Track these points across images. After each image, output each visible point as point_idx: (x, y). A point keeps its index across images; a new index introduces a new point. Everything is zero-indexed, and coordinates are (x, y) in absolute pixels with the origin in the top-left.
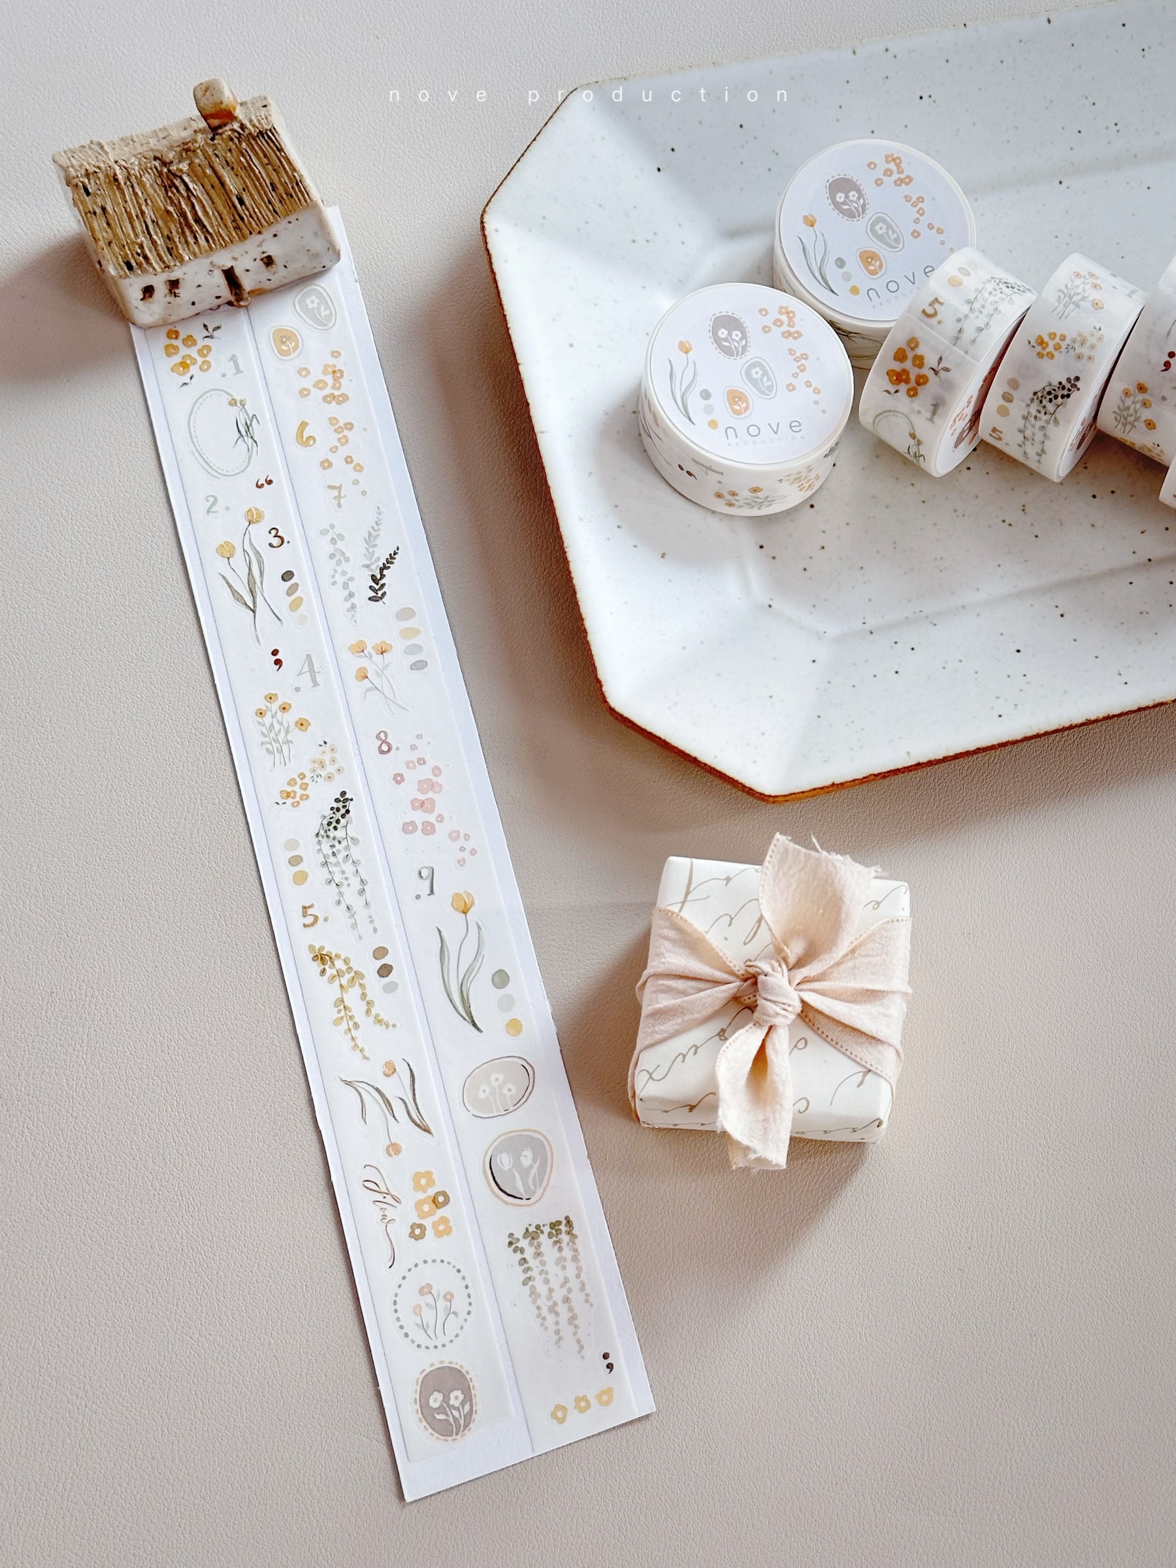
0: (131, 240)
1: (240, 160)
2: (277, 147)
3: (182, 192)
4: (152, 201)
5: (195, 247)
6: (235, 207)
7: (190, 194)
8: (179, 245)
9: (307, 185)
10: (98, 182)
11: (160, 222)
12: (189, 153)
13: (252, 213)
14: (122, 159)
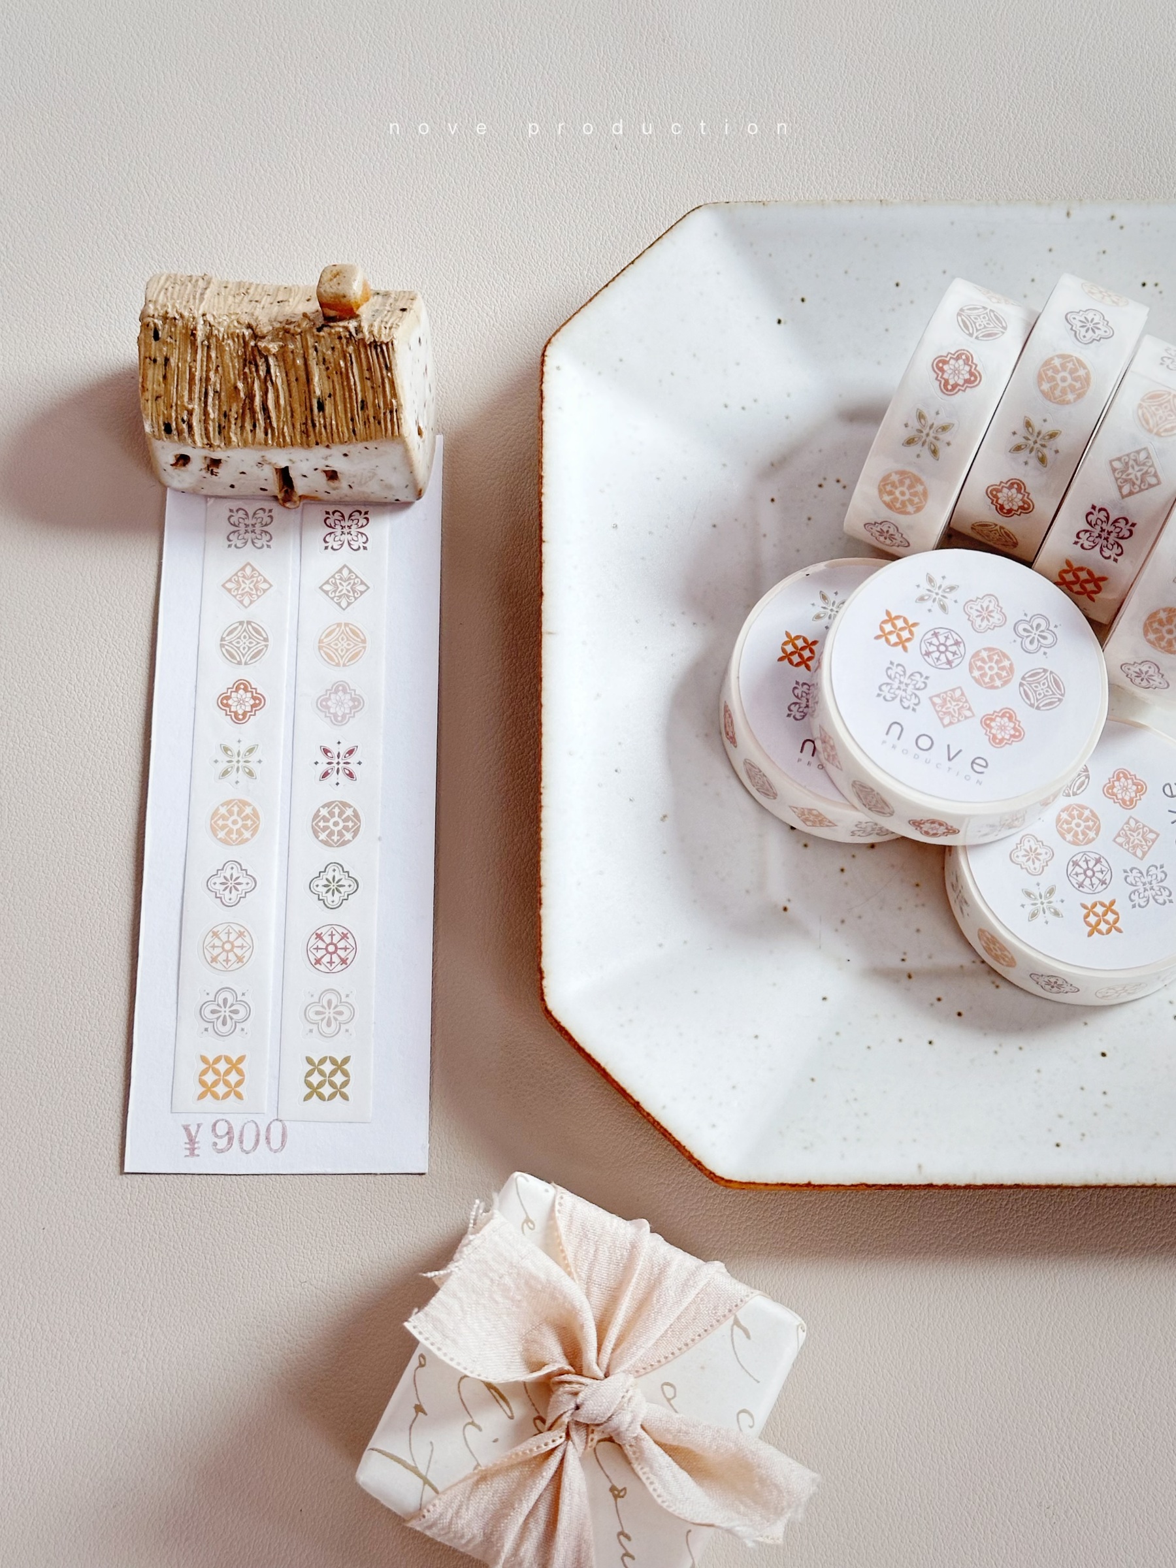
0: (183, 402)
1: (340, 365)
2: (386, 363)
3: (261, 373)
4: (224, 370)
5: (250, 435)
6: (312, 410)
7: (268, 378)
8: (233, 426)
9: (402, 417)
10: (173, 329)
11: (223, 394)
12: (287, 335)
13: (328, 424)
14: (215, 313)
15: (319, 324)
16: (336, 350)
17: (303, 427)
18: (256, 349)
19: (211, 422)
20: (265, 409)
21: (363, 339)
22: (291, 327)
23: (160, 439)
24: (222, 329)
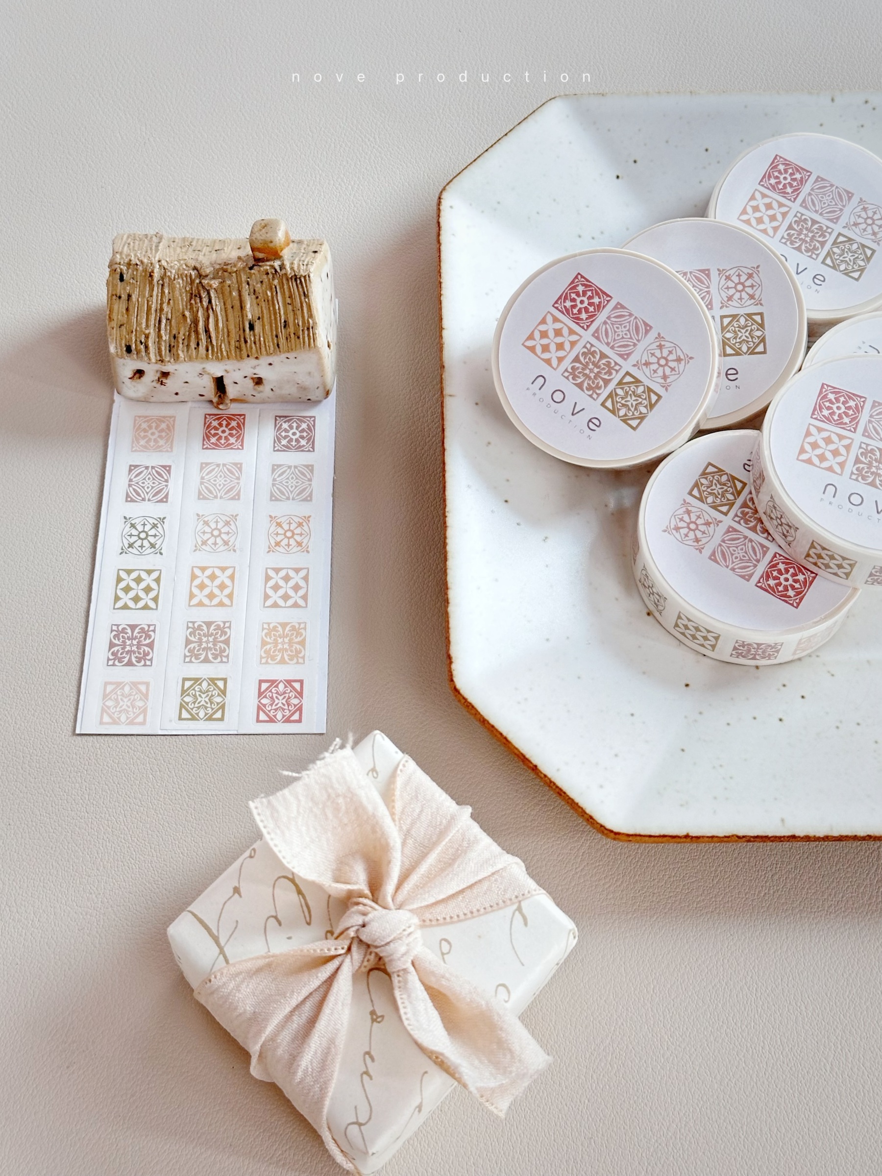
0: (141, 328)
1: (267, 294)
2: (304, 293)
3: (204, 303)
4: (174, 304)
5: (194, 352)
6: (244, 331)
7: (210, 307)
8: (181, 345)
9: (317, 332)
10: (135, 273)
11: (173, 321)
12: (225, 273)
13: (257, 340)
14: (168, 260)
15: (250, 265)
16: (264, 283)
17: (237, 344)
18: (200, 285)
19: (163, 343)
20: (207, 331)
21: (286, 274)
22: (229, 267)
23: (122, 357)
24: (174, 271)
